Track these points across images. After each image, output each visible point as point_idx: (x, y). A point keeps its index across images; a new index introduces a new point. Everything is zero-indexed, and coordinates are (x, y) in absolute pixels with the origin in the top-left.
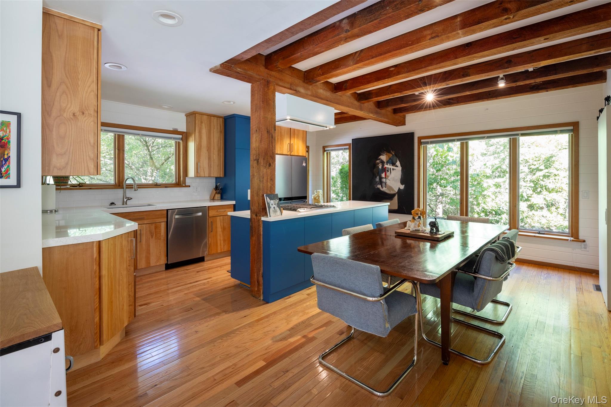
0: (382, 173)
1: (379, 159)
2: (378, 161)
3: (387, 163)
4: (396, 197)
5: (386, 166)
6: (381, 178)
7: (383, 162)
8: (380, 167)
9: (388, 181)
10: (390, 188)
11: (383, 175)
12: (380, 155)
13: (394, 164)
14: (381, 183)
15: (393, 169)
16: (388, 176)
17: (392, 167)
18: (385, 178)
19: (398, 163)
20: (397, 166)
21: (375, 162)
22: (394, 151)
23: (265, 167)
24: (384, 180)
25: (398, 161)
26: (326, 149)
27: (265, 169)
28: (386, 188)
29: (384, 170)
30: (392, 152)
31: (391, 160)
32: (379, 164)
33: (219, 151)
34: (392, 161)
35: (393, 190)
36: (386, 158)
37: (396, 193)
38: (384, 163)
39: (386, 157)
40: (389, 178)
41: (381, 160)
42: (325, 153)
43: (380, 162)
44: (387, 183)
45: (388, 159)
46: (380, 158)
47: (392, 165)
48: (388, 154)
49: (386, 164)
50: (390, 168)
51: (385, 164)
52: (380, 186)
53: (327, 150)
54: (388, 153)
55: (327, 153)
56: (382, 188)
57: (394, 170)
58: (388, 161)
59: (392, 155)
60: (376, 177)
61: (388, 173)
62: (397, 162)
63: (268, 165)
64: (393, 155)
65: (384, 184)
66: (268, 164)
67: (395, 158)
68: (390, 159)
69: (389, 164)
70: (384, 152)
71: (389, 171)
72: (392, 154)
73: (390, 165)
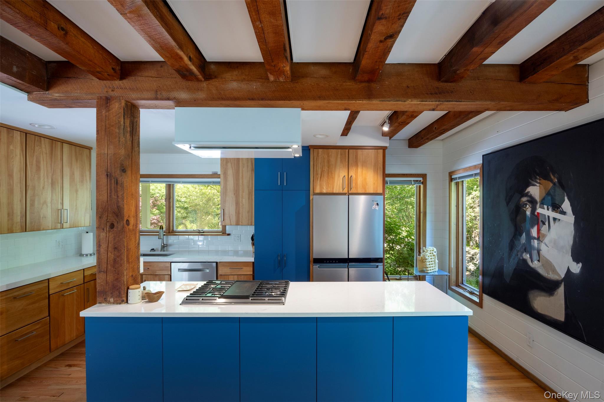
0: (532, 227)
1: (527, 195)
2: (524, 199)
3: (542, 203)
4: (561, 291)
5: (539, 210)
6: (530, 238)
7: (533, 202)
8: (528, 213)
9: (543, 247)
10: (548, 265)
11: (534, 232)
12: (528, 185)
13: (556, 207)
14: (528, 248)
15: (555, 219)
16: (544, 236)
17: (552, 214)
18: (538, 239)
19: (566, 205)
20: (563, 213)
21: (519, 200)
22: (556, 175)
23: (103, 229)
24: (535, 243)
25: (566, 198)
26: (453, 177)
27: (103, 232)
28: (540, 264)
29: (537, 220)
30: (552, 177)
31: (550, 198)
32: (526, 204)
33: (250, 194)
34: (553, 199)
35: (554, 271)
36: (540, 191)
37: (562, 281)
38: (536, 203)
39: (540, 188)
40: (547, 240)
41: (531, 196)
42: (453, 184)
43: (528, 201)
44: (541, 252)
45: (544, 194)
46: (528, 192)
47: (553, 210)
48: (543, 181)
49: (540, 207)
50: (549, 217)
51: (538, 205)
52: (528, 256)
53: (455, 179)
54: (545, 179)
55: (457, 184)
56: (532, 261)
57: (557, 223)
58: (544, 199)
59: (551, 185)
60: (521, 235)
61: (544, 229)
62: (564, 201)
63: (108, 227)
64: (554, 184)
65: (535, 253)
66: (108, 224)
67: (559, 191)
68: (548, 194)
69: (545, 207)
70: (536, 178)
71: (547, 223)
72: (551, 181)
73: (548, 209)
